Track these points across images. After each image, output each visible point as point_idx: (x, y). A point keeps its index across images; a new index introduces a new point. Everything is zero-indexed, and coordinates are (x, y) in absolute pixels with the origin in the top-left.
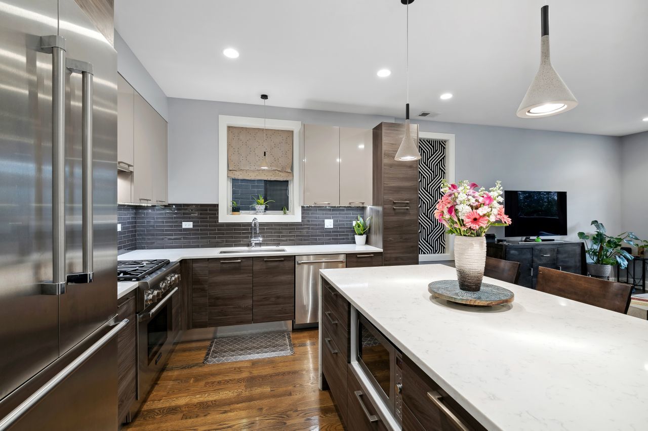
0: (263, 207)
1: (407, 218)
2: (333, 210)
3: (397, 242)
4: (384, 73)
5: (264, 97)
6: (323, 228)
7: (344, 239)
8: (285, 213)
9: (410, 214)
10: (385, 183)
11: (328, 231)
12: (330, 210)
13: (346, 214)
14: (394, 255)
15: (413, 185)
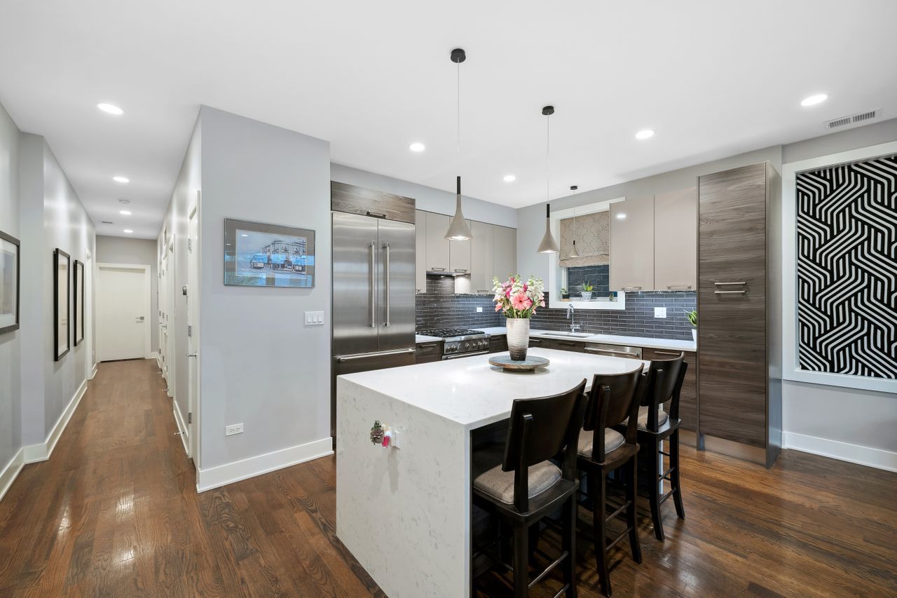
0: (589, 294)
1: (744, 306)
2: (666, 296)
3: (721, 341)
4: (645, 135)
5: (574, 188)
6: (653, 318)
7: (683, 333)
8: (611, 300)
9: (748, 301)
10: (703, 258)
11: (660, 322)
12: (662, 296)
13: (685, 301)
14: (718, 359)
15: (754, 256)
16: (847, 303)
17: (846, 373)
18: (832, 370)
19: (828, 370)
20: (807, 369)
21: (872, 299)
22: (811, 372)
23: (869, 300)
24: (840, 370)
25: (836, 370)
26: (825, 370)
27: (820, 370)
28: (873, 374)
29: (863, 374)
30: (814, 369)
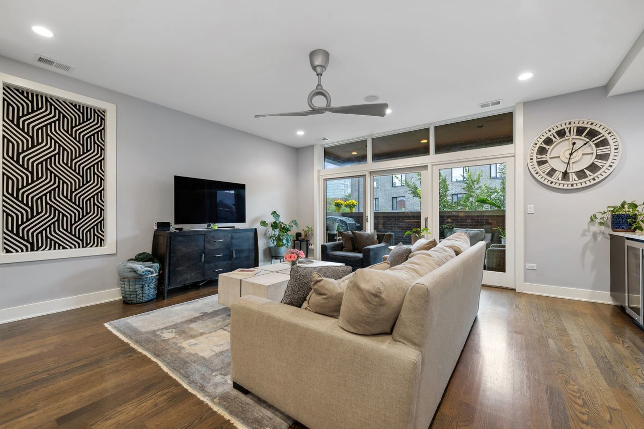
16: (44, 197)
17: (43, 250)
18: (32, 250)
19: (29, 250)
20: (11, 252)
21: (61, 196)
22: (15, 254)
23: (59, 196)
24: (38, 248)
25: (35, 249)
26: (27, 250)
27: (22, 251)
28: (61, 247)
29: (55, 249)
30: (17, 251)
